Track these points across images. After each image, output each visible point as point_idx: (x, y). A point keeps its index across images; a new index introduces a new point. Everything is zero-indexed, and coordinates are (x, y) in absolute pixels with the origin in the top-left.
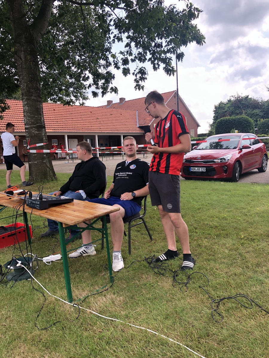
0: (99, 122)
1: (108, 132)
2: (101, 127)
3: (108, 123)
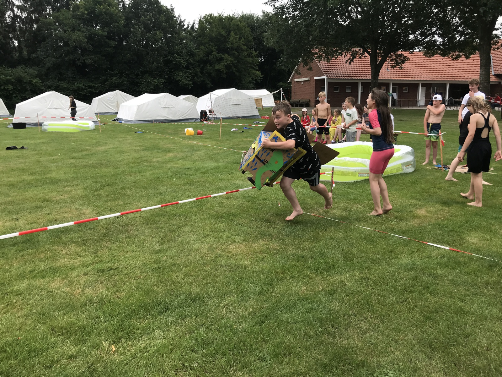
0: (452, 70)
1: (461, 80)
2: (453, 75)
3: (460, 70)
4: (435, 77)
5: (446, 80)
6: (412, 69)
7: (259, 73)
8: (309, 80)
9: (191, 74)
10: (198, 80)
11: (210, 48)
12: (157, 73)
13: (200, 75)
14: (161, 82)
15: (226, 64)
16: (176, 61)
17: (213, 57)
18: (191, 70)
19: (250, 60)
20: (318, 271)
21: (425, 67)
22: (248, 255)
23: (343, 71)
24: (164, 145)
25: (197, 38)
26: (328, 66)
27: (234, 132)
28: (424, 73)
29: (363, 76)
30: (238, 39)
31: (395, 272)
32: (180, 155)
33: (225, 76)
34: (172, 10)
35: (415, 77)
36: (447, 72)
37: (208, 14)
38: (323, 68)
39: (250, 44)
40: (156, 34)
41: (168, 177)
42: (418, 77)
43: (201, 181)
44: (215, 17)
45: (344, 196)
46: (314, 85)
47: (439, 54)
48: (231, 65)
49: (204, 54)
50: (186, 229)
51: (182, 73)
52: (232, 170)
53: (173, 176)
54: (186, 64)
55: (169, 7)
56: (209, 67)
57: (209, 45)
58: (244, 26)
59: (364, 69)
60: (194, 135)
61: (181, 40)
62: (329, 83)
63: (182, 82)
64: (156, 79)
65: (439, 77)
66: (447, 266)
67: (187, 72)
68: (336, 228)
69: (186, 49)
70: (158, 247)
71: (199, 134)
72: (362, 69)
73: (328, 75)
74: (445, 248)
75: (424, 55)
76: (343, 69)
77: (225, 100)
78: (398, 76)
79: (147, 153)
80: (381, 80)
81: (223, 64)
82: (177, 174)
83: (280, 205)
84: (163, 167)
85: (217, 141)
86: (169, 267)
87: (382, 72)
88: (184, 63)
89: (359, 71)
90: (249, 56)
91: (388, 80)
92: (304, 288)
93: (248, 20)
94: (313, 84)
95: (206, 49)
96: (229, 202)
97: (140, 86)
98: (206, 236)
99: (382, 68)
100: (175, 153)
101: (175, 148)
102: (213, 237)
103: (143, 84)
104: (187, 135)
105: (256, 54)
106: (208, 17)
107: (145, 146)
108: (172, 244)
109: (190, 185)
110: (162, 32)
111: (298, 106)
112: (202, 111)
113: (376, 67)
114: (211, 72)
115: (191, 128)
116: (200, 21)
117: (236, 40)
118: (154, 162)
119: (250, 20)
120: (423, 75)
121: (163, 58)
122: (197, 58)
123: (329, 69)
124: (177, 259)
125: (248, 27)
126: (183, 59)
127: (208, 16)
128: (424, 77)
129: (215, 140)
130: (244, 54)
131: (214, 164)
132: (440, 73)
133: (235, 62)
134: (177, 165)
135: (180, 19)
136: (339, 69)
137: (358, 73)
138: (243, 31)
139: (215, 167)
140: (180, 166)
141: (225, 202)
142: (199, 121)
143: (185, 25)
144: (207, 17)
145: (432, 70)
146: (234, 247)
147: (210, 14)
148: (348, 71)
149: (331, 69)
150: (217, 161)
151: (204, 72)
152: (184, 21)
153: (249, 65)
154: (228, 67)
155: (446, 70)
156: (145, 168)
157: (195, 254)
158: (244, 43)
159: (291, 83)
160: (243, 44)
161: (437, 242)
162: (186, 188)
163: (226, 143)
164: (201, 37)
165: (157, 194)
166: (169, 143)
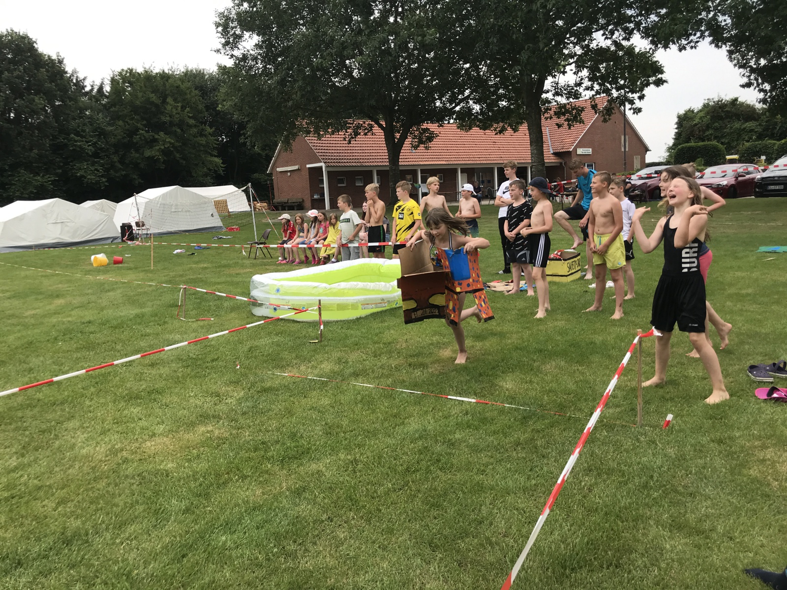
0: (498, 149)
2: (501, 156)
3: (509, 149)
4: (477, 159)
5: (493, 162)
6: (446, 148)
7: (218, 160)
8: (298, 169)
9: (102, 165)
10: (117, 175)
11: (133, 123)
12: (40, 165)
13: (120, 166)
14: (49, 181)
15: (163, 147)
16: (75, 145)
17: (140, 138)
18: (103, 159)
19: (203, 140)
20: (284, 461)
21: (463, 146)
22: (175, 453)
23: (348, 154)
24: (50, 286)
25: (110, 108)
26: (325, 148)
27: (178, 255)
28: (462, 154)
29: (378, 160)
30: (179, 109)
31: (397, 446)
32: (76, 301)
33: (163, 167)
34: (61, 62)
35: (451, 159)
36: (492, 151)
37: (125, 69)
38: (317, 151)
39: (200, 115)
40: (34, 101)
41: (48, 341)
42: (455, 159)
43: (108, 342)
44: (138, 73)
45: (340, 340)
46: (308, 177)
47: (478, 126)
48: (172, 149)
49: (125, 133)
50: (71, 425)
51: (87, 164)
52: (166, 317)
53: (58, 338)
54: (93, 149)
55: (54, 57)
56: (134, 155)
57: (132, 119)
58: (189, 88)
59: (378, 151)
60: (108, 264)
61: (82, 110)
62: (329, 173)
63: (89, 179)
64: (39, 175)
65: (483, 159)
66: (469, 427)
67: (96, 162)
68: (322, 391)
69: (91, 125)
70: (13, 462)
71: (116, 262)
72: (375, 151)
73: (326, 161)
74: (470, 400)
75: (458, 128)
76: (349, 151)
77: (162, 206)
78: (426, 159)
79: (16, 302)
80: (402, 165)
81: (157, 148)
82: (67, 333)
83: (239, 367)
84: (42, 323)
85: (146, 271)
86: (30, 493)
87: (404, 154)
88: (90, 149)
89: (371, 154)
90: (201, 135)
91: (414, 165)
92: (259, 492)
93: (195, 78)
94: (306, 175)
95: (127, 126)
96: (154, 372)
97: (9, 188)
98: (104, 432)
99: (403, 148)
100: (69, 299)
101: (69, 290)
102: (118, 432)
103: (15, 184)
104: (94, 265)
105: (211, 130)
106: (126, 74)
107: (14, 291)
108: (41, 454)
109: (89, 350)
110: (45, 98)
111: (286, 208)
112: (123, 224)
113: (394, 149)
114: (139, 161)
115: (102, 254)
116: (113, 81)
117: (177, 109)
118: (26, 317)
119: (198, 78)
120: (462, 156)
121: (50, 140)
122: (112, 140)
123: (327, 151)
124: (48, 478)
125: (196, 89)
126: (87, 142)
127: (127, 71)
128: (464, 159)
129: (144, 271)
130: (191, 132)
131: (133, 311)
132: (484, 153)
133: (178, 144)
134: (70, 319)
135: (77, 77)
136: (343, 151)
137: (371, 157)
138: (189, 96)
139: (137, 316)
140: (74, 318)
141: (145, 371)
142: (120, 240)
143: (86, 86)
144: (124, 73)
145: (473, 148)
146: (153, 443)
147: (129, 69)
148: (356, 154)
149: (330, 151)
150: (142, 306)
151: (127, 161)
152: (84, 79)
153: (202, 149)
154: (165, 152)
155: (492, 148)
156: (9, 328)
157: (82, 464)
158: (191, 115)
159: (271, 174)
160: (189, 117)
161: (460, 394)
162: (79, 355)
163: (163, 275)
164: (117, 106)
165: (25, 371)
166: (61, 283)
